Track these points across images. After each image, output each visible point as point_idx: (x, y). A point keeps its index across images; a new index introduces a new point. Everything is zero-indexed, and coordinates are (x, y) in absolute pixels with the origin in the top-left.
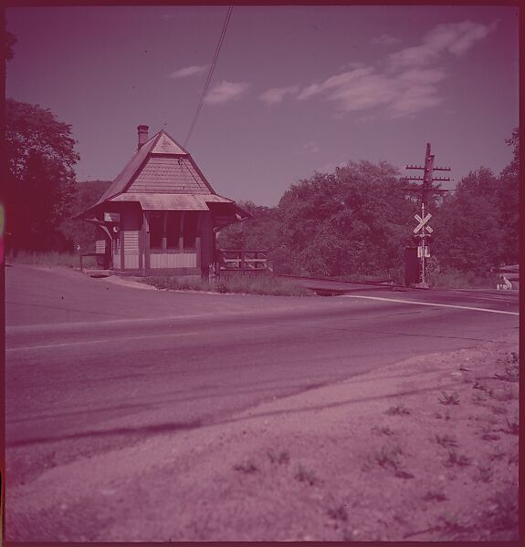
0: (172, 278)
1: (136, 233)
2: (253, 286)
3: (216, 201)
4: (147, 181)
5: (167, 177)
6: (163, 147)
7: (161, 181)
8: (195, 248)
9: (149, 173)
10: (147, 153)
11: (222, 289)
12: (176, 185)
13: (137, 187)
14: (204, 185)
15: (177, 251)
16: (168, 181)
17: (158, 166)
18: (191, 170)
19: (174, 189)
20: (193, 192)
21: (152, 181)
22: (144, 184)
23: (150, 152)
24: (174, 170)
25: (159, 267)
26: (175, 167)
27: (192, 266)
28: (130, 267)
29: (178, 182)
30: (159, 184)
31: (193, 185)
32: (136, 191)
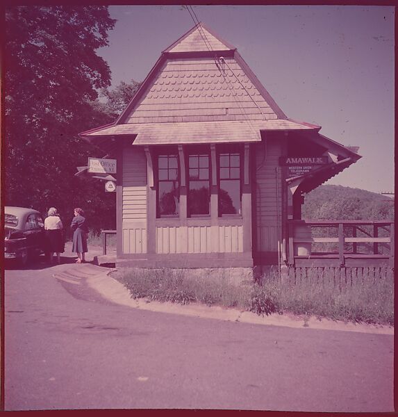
0: (175, 272)
2: (340, 299)
3: (282, 128)
4: (162, 101)
5: (197, 93)
6: (192, 44)
7: (184, 100)
8: (241, 215)
9: (165, 87)
10: (161, 54)
11: (262, 303)
12: (214, 105)
13: (145, 114)
14: (265, 104)
15: (205, 222)
16: (199, 99)
17: (182, 74)
18: (240, 78)
19: (209, 112)
20: (243, 117)
21: (170, 101)
22: (157, 107)
23: (166, 51)
24: (209, 79)
25: (172, 252)
26: (212, 73)
27: (234, 250)
28: (132, 252)
29: (216, 99)
30: (182, 107)
31: (245, 105)
32: (142, 120)
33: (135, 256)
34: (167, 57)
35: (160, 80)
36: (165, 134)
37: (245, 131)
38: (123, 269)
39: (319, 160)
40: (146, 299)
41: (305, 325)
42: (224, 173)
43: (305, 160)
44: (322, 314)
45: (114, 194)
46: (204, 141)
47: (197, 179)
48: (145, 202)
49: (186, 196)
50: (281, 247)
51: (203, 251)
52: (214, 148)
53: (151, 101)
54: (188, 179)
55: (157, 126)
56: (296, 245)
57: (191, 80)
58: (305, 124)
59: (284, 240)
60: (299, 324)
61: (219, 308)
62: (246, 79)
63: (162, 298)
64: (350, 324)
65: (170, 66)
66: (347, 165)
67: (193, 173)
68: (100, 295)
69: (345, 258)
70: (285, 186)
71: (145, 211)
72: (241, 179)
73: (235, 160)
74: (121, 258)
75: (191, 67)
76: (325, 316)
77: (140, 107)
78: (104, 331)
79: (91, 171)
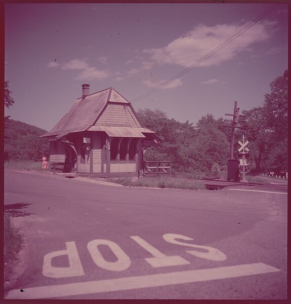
1: (100, 150)
4: (106, 118)
7: (114, 118)
8: (135, 160)
9: (107, 113)
10: (107, 101)
11: (162, 186)
12: (123, 121)
13: (100, 122)
16: (118, 119)
17: (113, 109)
18: (131, 113)
19: (121, 123)
22: (105, 120)
24: (121, 112)
25: (115, 172)
26: (122, 110)
27: (133, 171)
29: (123, 119)
30: (113, 121)
33: (97, 173)
34: (109, 103)
53: (103, 118)
57: (116, 112)
65: (109, 106)
71: (100, 158)
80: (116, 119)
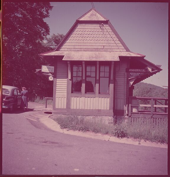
0: (79, 117)
1: (65, 81)
2: (153, 133)
3: (128, 55)
4: (75, 41)
5: (91, 39)
6: (89, 17)
7: (86, 42)
8: (109, 93)
9: (77, 35)
10: (76, 21)
11: (120, 133)
12: (98, 44)
13: (68, 47)
14: (121, 45)
15: (93, 95)
16: (92, 42)
17: (84, 30)
18: (110, 33)
19: (96, 47)
20: (111, 50)
21: (79, 41)
22: (73, 44)
23: (78, 20)
24: (97, 33)
25: (78, 108)
26: (98, 30)
27: (105, 109)
28: (60, 107)
29: (99, 42)
30: (84, 44)
31: (112, 45)
32: (66, 49)
33: (61, 109)
34: (78, 22)
35: (75, 32)
36: (77, 56)
37: (112, 56)
38: (55, 115)
39: (143, 70)
40: (67, 129)
41: (139, 144)
42: (102, 74)
43: (137, 70)
44: (147, 139)
45: (52, 81)
46: (94, 60)
47: (90, 77)
48: (66, 86)
49: (85, 84)
50: (126, 108)
51: (91, 108)
52: (98, 63)
53: (71, 41)
54: (86, 76)
55: (73, 53)
56: (132, 107)
57: (89, 33)
58: (138, 54)
59: (127, 105)
60: (136, 143)
61: (100, 134)
62: (113, 33)
63: (74, 129)
64: (159, 144)
65: (79, 26)
66: (155, 73)
67: (88, 74)
68: (46, 126)
69: (153, 114)
70: (128, 81)
71: (66, 90)
72: (110, 77)
73: (107, 69)
74: (54, 110)
75: (88, 27)
76: (148, 140)
77: (66, 44)
78: (52, 144)
79: (43, 71)
80: (89, 41)
